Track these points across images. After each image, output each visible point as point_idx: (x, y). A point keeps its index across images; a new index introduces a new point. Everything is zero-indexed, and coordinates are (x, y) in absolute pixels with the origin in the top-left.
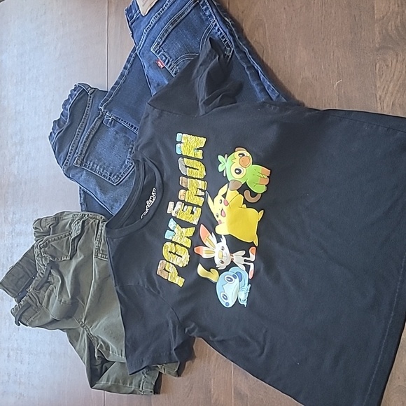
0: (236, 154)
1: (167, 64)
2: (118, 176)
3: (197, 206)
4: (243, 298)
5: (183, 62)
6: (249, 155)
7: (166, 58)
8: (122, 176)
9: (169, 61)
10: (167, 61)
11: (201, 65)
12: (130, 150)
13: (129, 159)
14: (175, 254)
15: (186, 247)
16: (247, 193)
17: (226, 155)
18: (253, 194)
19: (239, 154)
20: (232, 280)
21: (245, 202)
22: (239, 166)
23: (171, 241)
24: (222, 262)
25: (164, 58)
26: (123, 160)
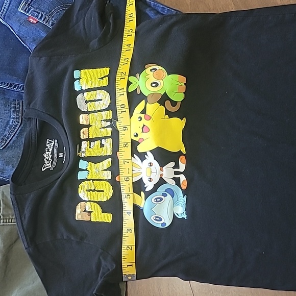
0: (148, 70)
1: (41, 18)
2: (3, 139)
3: (105, 138)
4: (181, 211)
5: (58, 13)
6: (160, 68)
7: (39, 13)
8: (8, 138)
9: (42, 15)
10: (40, 15)
11: (79, 11)
12: (12, 110)
13: (13, 118)
14: (94, 190)
15: (106, 180)
16: (168, 103)
17: (138, 75)
18: (174, 103)
19: (151, 70)
20: (161, 199)
21: (168, 113)
22: (154, 80)
23: (87, 180)
24: (150, 180)
25: (36, 14)
26: (6, 121)
